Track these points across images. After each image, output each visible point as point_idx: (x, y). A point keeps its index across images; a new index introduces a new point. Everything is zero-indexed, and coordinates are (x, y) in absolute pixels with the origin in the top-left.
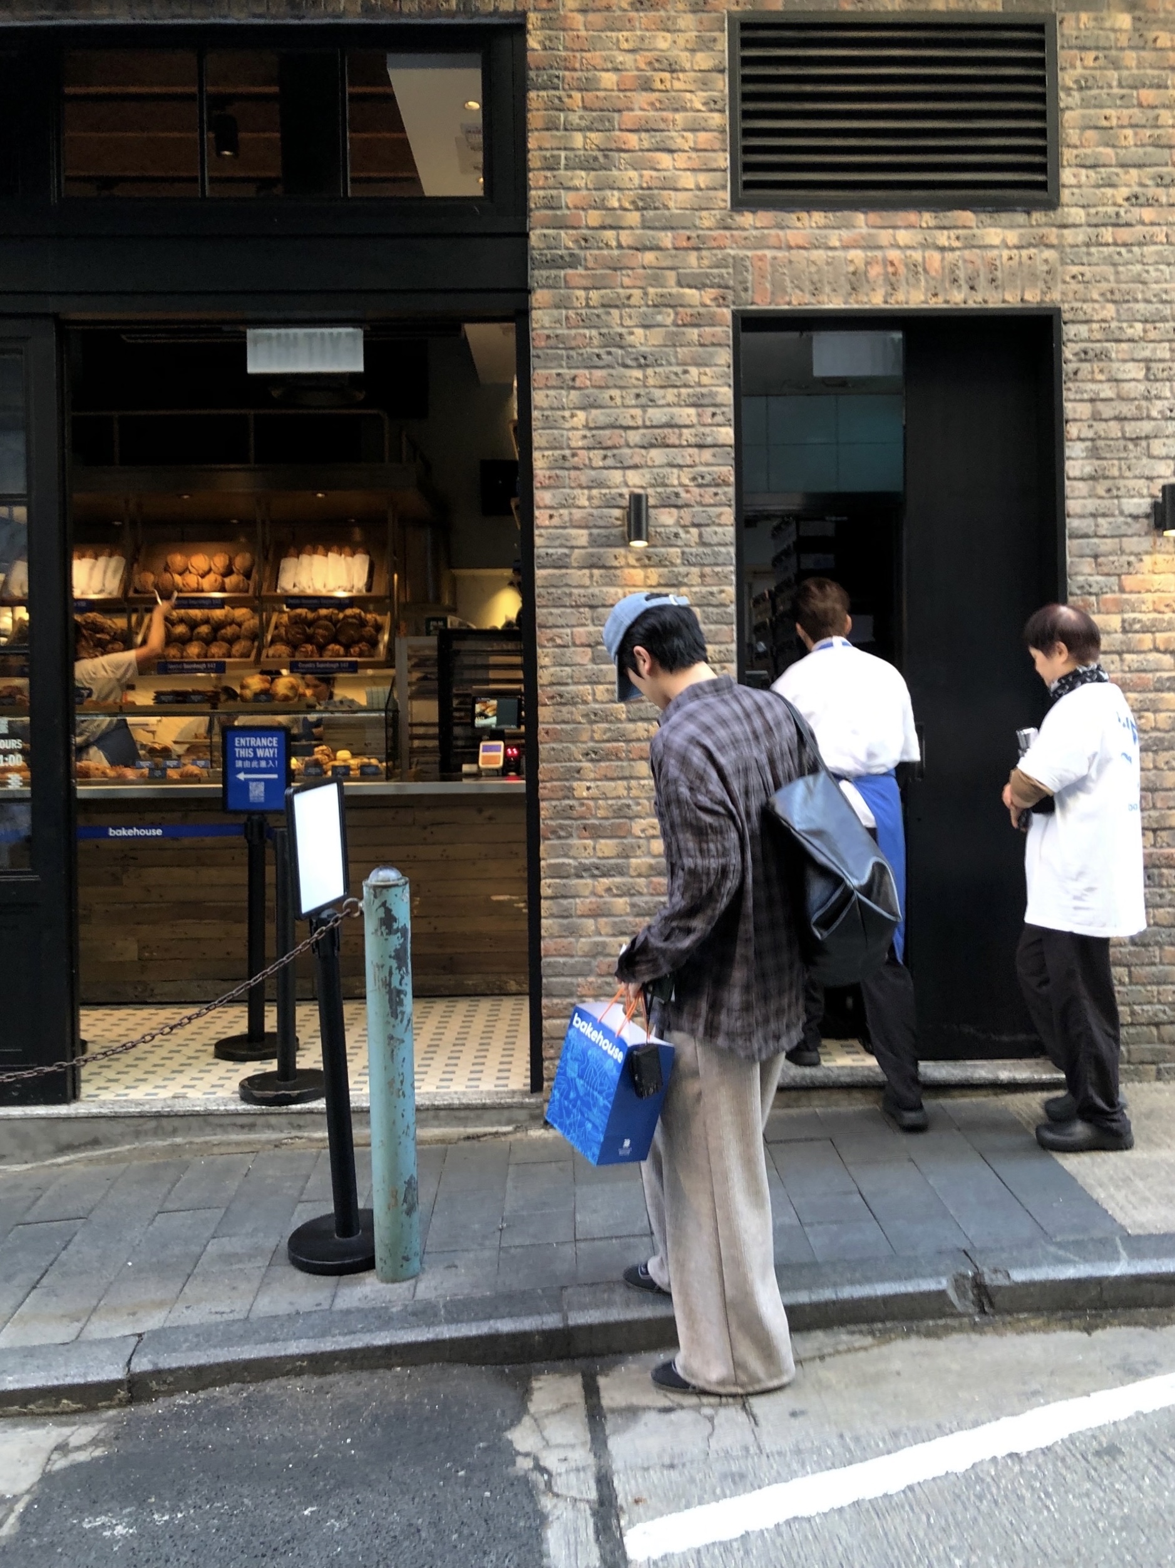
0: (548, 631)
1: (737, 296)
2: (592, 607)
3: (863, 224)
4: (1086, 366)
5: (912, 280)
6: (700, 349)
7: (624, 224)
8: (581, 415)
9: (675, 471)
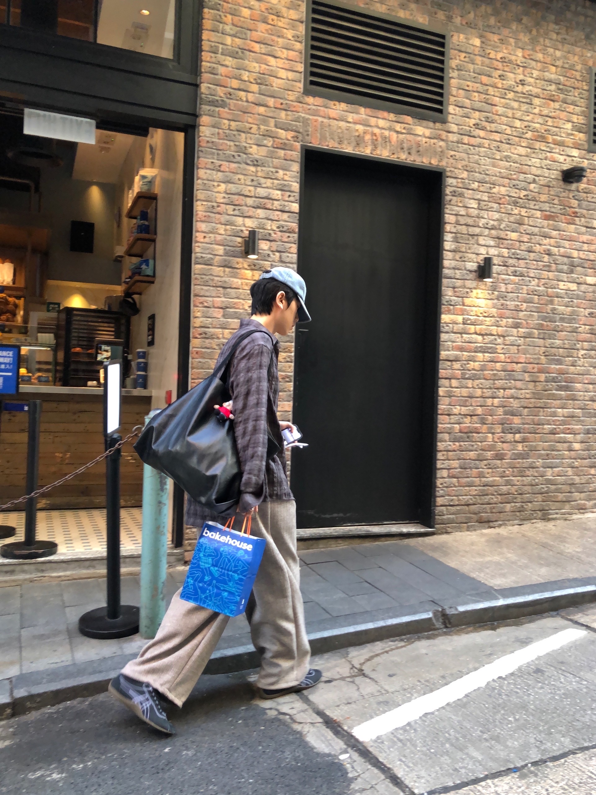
0: (200, 298)
1: (303, 137)
2: (224, 288)
3: (363, 113)
4: (454, 198)
5: (384, 145)
6: (285, 161)
7: (250, 90)
8: (223, 187)
9: (270, 222)
